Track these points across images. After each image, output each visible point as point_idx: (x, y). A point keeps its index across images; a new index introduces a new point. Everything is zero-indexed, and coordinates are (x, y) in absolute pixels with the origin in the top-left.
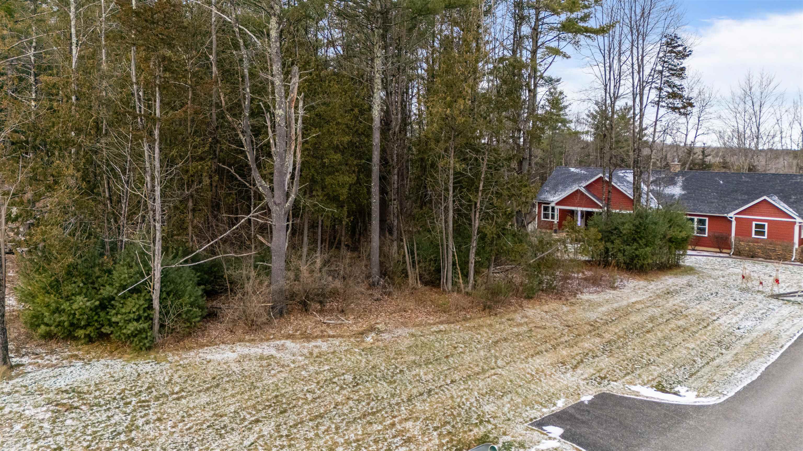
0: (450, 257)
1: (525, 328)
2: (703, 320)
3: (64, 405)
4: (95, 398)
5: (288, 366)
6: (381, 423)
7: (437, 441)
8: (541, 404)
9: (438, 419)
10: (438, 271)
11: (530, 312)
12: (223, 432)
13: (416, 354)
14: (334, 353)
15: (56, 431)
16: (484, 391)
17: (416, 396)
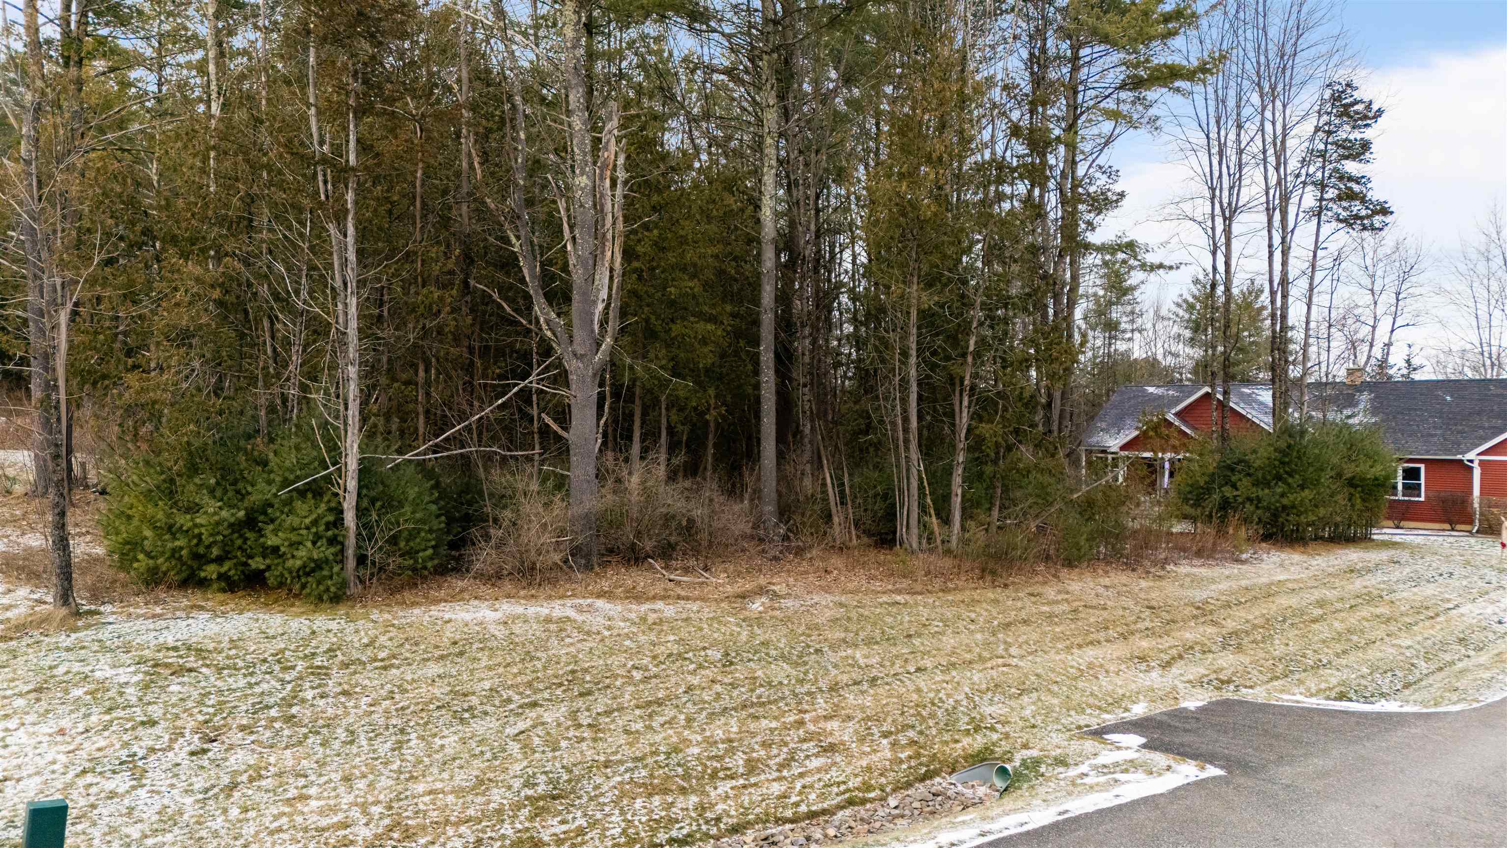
0: (914, 484)
1: (1065, 607)
2: (1427, 608)
3: (167, 666)
4: (228, 657)
5: (598, 633)
6: (776, 718)
7: (889, 755)
8: (1100, 708)
9: (889, 719)
10: (891, 515)
11: (1075, 586)
12: (466, 715)
13: (846, 630)
14: (686, 620)
15: (147, 699)
16: (984, 686)
17: (847, 685)
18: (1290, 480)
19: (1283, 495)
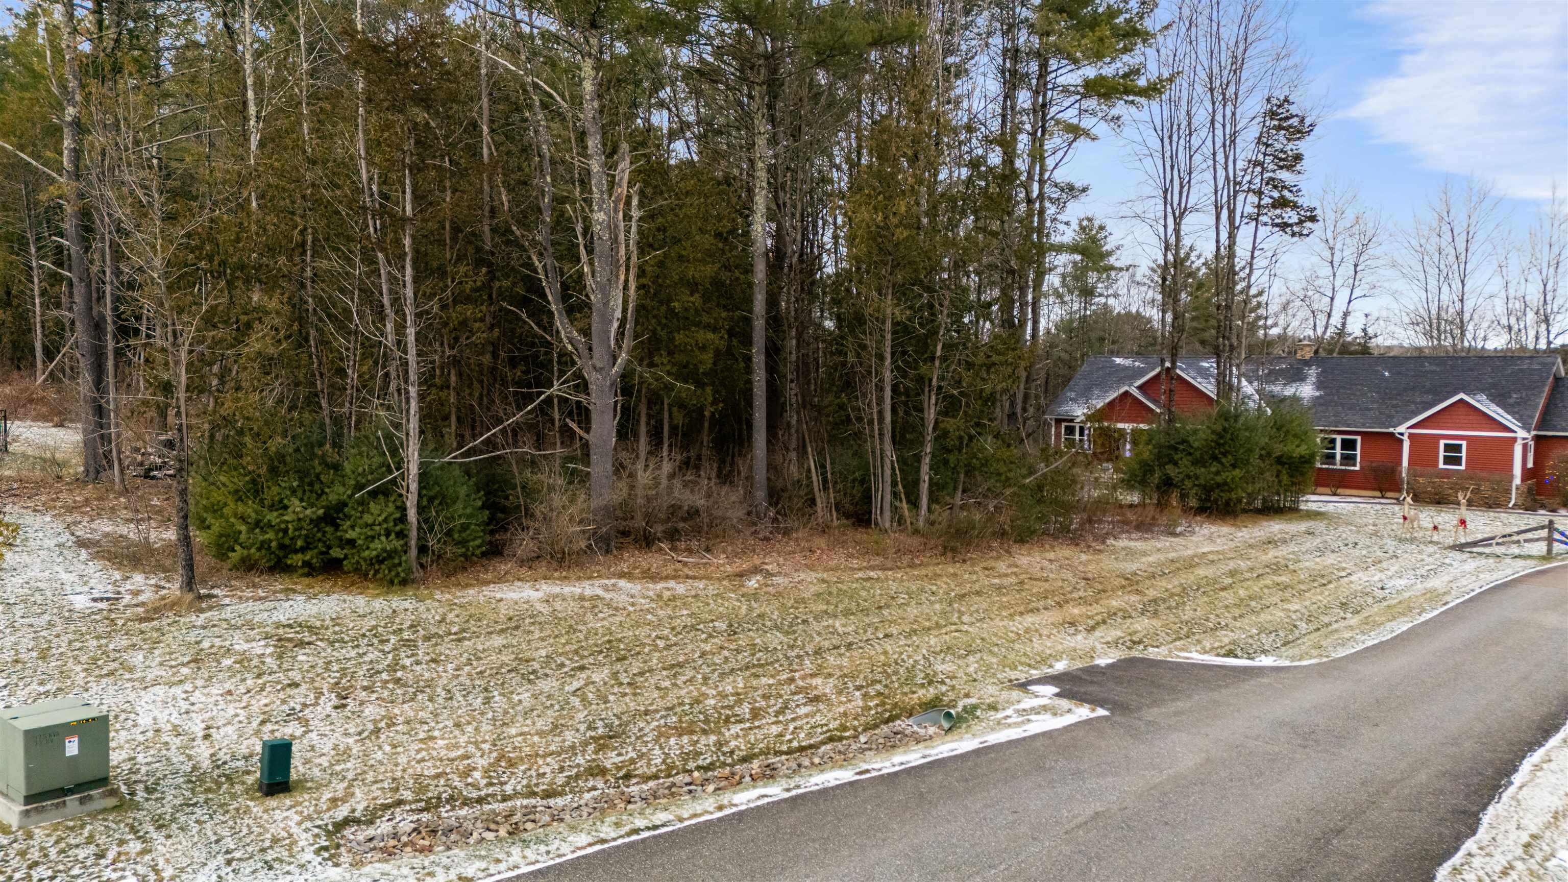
0: (888, 472)
1: (1013, 580)
2: (1323, 576)
3: (290, 640)
4: (335, 633)
5: (625, 609)
6: (773, 676)
7: (861, 703)
8: (1029, 665)
9: (862, 676)
10: (867, 498)
11: (1024, 561)
12: (532, 677)
13: (828, 603)
14: (696, 596)
15: (285, 666)
16: (938, 649)
17: (829, 650)
18: (1224, 460)
19: (1217, 473)
